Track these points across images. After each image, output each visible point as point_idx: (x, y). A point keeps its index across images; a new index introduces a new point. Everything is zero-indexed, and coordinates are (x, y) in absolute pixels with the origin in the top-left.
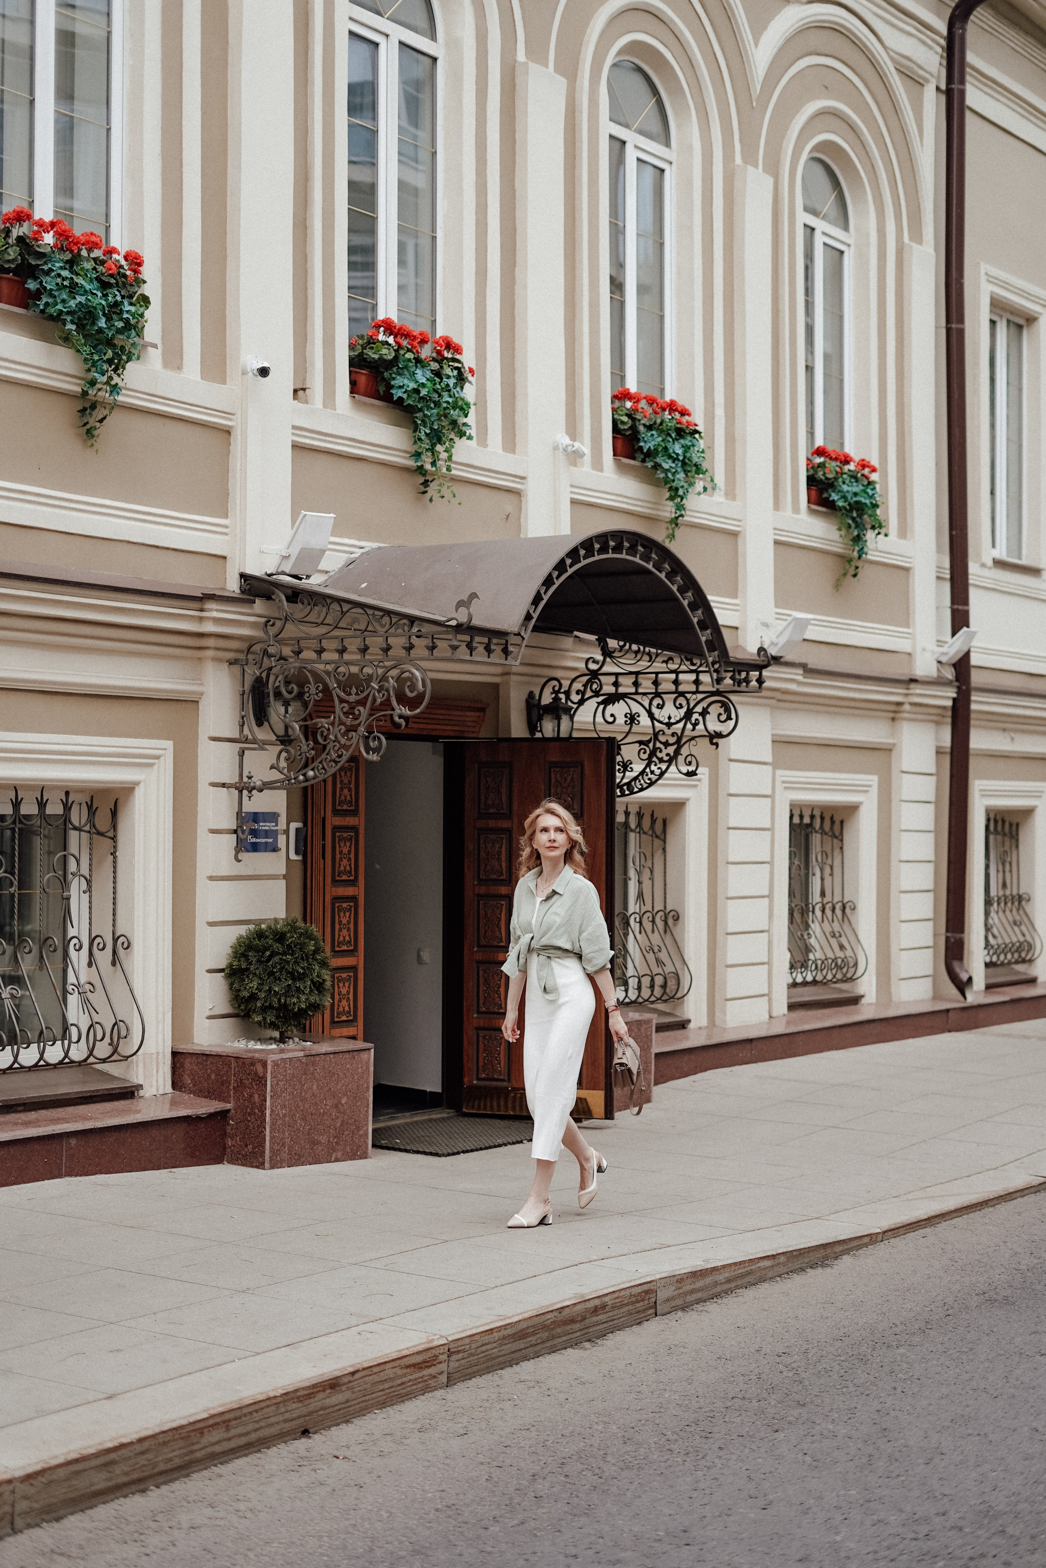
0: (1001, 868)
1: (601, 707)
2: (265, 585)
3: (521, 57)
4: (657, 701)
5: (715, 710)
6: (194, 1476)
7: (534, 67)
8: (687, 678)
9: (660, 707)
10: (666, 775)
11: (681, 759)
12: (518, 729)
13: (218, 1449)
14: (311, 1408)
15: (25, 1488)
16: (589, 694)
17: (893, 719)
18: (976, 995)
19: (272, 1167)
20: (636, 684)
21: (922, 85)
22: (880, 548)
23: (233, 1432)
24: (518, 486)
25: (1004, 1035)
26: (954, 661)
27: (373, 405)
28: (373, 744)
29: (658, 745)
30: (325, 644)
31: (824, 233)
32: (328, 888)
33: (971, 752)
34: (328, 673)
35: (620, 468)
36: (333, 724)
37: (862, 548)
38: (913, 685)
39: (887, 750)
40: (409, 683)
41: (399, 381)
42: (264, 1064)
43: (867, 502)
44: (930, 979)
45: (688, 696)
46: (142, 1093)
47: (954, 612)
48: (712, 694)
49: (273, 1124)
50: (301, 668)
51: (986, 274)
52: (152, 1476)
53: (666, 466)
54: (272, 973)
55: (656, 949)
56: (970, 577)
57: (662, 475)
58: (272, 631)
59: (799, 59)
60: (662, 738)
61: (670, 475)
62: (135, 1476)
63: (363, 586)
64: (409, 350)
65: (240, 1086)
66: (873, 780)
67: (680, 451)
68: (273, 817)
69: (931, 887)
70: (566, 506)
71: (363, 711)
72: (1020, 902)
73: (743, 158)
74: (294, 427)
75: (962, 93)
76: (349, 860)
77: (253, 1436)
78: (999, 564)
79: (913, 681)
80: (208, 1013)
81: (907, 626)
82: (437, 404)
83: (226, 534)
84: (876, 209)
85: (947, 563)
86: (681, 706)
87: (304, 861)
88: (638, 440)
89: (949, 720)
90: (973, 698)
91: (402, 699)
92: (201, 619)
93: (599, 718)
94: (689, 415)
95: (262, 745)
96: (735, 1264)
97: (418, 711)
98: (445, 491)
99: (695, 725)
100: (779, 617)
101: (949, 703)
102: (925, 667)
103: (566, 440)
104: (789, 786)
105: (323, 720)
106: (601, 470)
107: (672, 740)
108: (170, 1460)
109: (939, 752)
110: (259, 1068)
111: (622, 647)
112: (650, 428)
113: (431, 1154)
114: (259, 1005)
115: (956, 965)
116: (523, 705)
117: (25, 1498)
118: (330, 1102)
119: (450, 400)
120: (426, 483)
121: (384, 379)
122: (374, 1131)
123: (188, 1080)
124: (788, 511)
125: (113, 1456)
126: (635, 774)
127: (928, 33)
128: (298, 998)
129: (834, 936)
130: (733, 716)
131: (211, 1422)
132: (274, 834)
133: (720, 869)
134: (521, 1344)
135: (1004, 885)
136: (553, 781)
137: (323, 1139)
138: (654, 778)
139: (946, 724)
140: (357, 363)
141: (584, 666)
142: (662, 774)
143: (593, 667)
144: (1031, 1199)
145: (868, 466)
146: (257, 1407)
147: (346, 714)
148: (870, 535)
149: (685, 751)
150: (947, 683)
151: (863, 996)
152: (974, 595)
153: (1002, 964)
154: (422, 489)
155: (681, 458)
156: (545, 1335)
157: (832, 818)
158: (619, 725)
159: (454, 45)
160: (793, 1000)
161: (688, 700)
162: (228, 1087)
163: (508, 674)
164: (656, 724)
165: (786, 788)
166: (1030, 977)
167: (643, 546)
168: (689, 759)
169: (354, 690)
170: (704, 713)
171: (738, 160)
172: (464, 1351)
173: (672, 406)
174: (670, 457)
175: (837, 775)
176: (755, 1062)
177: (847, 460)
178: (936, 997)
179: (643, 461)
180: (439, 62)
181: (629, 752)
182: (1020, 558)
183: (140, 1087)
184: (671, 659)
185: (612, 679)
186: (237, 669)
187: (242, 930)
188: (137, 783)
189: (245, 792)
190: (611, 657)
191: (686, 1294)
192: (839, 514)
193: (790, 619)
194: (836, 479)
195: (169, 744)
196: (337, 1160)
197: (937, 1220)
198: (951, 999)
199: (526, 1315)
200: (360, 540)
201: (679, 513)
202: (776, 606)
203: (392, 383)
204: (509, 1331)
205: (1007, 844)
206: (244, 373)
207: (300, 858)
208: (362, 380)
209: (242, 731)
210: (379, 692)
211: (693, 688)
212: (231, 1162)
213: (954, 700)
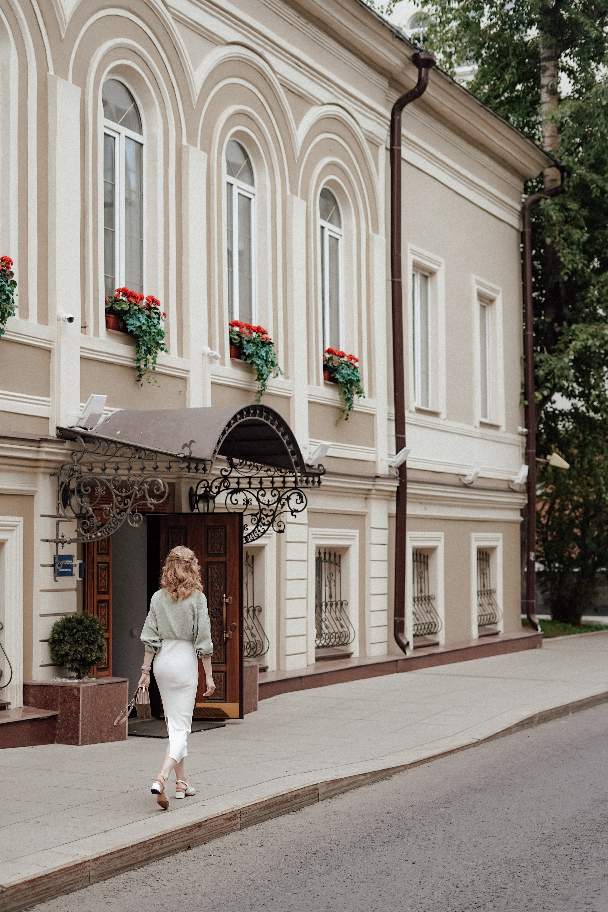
0: (419, 580)
1: (230, 495)
2: (72, 434)
3: (185, 142)
4: (262, 492)
5: (295, 497)
6: (152, 864)
7: (192, 148)
8: (278, 481)
9: (264, 496)
10: (267, 532)
11: (275, 523)
12: (185, 509)
13: (158, 852)
14: (192, 836)
15: (93, 865)
16: (222, 488)
17: (366, 498)
18: (410, 653)
19: (82, 745)
20: (250, 483)
21: (378, 146)
22: (361, 404)
23: (164, 845)
24: (185, 375)
25: (427, 674)
26: (398, 466)
27: (117, 334)
28: (136, 519)
29: (262, 516)
30: (107, 465)
31: (329, 230)
32: (95, 595)
33: (407, 516)
34: (109, 480)
35: (234, 364)
36: (112, 508)
37: (351, 405)
38: (377, 480)
39: (361, 516)
40: (156, 487)
41: (131, 321)
42: (78, 689)
43: (355, 379)
44: (386, 644)
45: (279, 490)
46: (9, 707)
47: (397, 439)
48: (293, 488)
49: (83, 721)
50: (93, 478)
51: (411, 249)
52: (136, 863)
53: (258, 362)
54: (77, 641)
55: (250, 627)
56: (406, 418)
57: (256, 367)
58: (76, 458)
59: (318, 135)
60: (265, 512)
61: (260, 367)
62: (130, 863)
63: (118, 433)
64: (135, 305)
65: (64, 701)
66: (356, 532)
67: (264, 354)
68: (70, 557)
69: (386, 592)
70: (209, 385)
71: (130, 502)
72: (429, 600)
73: (291, 191)
74: (81, 348)
75: (399, 151)
76: (105, 580)
77: (171, 848)
78: (419, 411)
79: (377, 477)
80: (41, 664)
81: (373, 446)
82: (150, 334)
83: (49, 406)
84: (356, 216)
85: (393, 411)
86: (275, 495)
87: (84, 581)
88: (243, 349)
89: (395, 498)
90: (408, 486)
91: (152, 495)
92: (38, 452)
93: (228, 502)
94: (267, 334)
95: (70, 519)
96: (350, 777)
97: (161, 501)
98: (151, 379)
99: (283, 505)
100: (311, 443)
101: (395, 489)
102: (382, 469)
103: (209, 350)
104: (316, 537)
105: (106, 506)
106: (225, 366)
107: (270, 513)
108: (142, 856)
109: (390, 516)
110: (75, 692)
111: (241, 463)
112: (248, 342)
113: (158, 737)
114: (70, 658)
115: (400, 635)
116: (187, 495)
117: (93, 869)
118: (109, 710)
119: (156, 331)
120: (140, 376)
121: (122, 320)
122: (129, 725)
123: (31, 700)
124: (315, 385)
125: (123, 853)
126: (249, 532)
127: (382, 118)
128: (91, 654)
129: (337, 620)
130: (304, 500)
131: (157, 840)
132: (70, 567)
133: (282, 583)
134: (268, 811)
135: (421, 591)
136: (210, 536)
137: (105, 730)
138: (260, 534)
139: (393, 500)
140: (109, 311)
141: (219, 473)
142: (265, 532)
143: (226, 474)
144: (472, 749)
145: (354, 359)
146: (172, 834)
147: (120, 503)
148: (356, 397)
149: (277, 519)
150: (395, 478)
151: (352, 653)
152: (407, 428)
153: (421, 635)
154: (139, 379)
155: (265, 358)
156: (276, 807)
157: (335, 554)
158: (240, 505)
159: (152, 137)
160: (318, 656)
161: (279, 492)
162: (56, 703)
163: (181, 477)
164: (261, 504)
165: (314, 538)
166: (435, 642)
167: (266, 412)
168: (280, 524)
169: (124, 490)
170: (288, 499)
171: (288, 193)
172: (246, 813)
173: (258, 330)
174: (259, 358)
175: (338, 530)
176: (303, 689)
177: (342, 355)
178: (389, 653)
179: (246, 360)
180: (144, 146)
181: (247, 520)
182: (428, 406)
183: (9, 703)
184: (269, 470)
185: (236, 480)
186: (55, 478)
187: (58, 619)
188: (6, 540)
189: (60, 544)
190: (235, 468)
191: (330, 791)
192: (340, 385)
193: (319, 444)
194: (339, 366)
195: (21, 519)
196: (112, 741)
197: (432, 759)
198: (398, 654)
199: (269, 798)
200: (111, 407)
201: (263, 388)
202: (310, 438)
203: (127, 322)
204: (263, 805)
205: (422, 567)
206: (59, 320)
207: (81, 579)
208: (111, 321)
209: (58, 511)
210: (139, 491)
211: (282, 485)
212: (58, 742)
213: (398, 487)
